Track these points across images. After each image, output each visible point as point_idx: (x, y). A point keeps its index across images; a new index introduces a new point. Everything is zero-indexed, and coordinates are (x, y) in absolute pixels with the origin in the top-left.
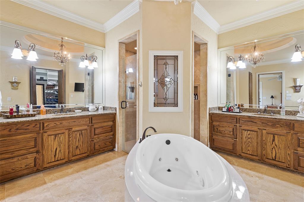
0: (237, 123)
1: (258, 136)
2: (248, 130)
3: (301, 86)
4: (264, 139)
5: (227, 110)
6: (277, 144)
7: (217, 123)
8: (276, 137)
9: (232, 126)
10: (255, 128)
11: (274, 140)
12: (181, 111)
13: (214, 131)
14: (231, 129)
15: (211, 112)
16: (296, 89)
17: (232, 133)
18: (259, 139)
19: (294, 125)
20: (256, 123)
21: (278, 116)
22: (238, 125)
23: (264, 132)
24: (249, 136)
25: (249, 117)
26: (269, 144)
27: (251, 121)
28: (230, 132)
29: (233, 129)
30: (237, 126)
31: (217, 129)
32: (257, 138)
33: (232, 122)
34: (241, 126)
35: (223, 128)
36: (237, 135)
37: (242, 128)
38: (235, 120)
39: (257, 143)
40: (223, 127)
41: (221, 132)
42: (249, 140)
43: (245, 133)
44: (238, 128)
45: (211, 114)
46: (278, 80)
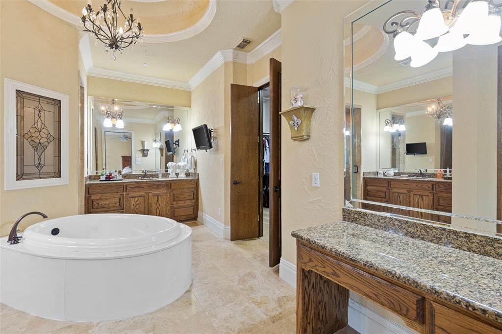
0: (124, 192)
1: (145, 200)
2: (135, 197)
3: (148, 150)
4: (150, 202)
5: (106, 179)
6: (160, 203)
7: (99, 196)
8: (159, 197)
9: (118, 196)
10: (143, 193)
11: (158, 201)
12: (66, 184)
13: (93, 208)
14: (117, 200)
15: (87, 183)
16: (144, 153)
17: (118, 204)
18: (146, 203)
19: (171, 184)
20: (143, 187)
21: (155, 179)
22: (125, 193)
23: (150, 195)
24: (137, 203)
25: (137, 183)
26: (154, 206)
27: (139, 187)
28: (116, 203)
29: (120, 199)
30: (123, 195)
31: (98, 204)
32: (144, 203)
33: (119, 191)
34: (128, 194)
35: (107, 201)
36: (123, 205)
37: (130, 195)
38: (122, 189)
39: (145, 207)
40: (106, 199)
41: (104, 206)
42: (137, 207)
43: (133, 201)
44: (125, 197)
45: (87, 186)
46: (122, 141)
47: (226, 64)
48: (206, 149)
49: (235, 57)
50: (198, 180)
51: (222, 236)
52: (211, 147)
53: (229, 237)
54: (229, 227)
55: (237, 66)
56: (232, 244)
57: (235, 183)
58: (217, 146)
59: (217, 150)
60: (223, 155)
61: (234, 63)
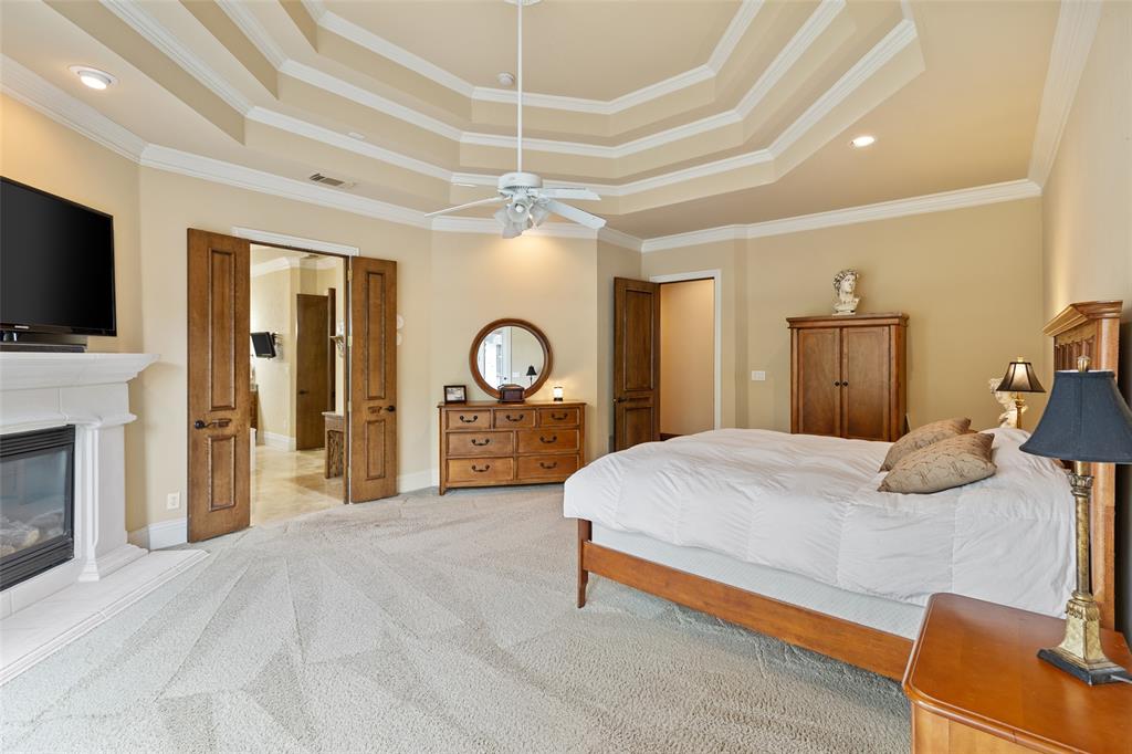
47: (292, 269)
48: (269, 357)
49: (302, 263)
50: (257, 392)
51: (287, 449)
52: (274, 355)
53: (295, 447)
54: (295, 439)
55: (306, 274)
56: (299, 453)
57: (301, 393)
58: (282, 353)
59: (282, 357)
60: (289, 364)
61: (302, 270)
